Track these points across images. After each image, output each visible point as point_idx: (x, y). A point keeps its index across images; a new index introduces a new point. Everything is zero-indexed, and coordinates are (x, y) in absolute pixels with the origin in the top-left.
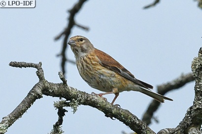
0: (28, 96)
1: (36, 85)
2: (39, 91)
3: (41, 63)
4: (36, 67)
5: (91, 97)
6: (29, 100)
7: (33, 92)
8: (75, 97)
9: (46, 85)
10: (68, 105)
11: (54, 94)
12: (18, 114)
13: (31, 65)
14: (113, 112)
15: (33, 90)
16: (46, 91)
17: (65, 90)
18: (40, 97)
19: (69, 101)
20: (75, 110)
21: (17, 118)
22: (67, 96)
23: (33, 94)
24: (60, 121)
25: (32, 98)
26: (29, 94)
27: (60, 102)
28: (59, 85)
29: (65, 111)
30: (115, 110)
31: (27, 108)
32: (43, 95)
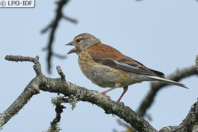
0: (24, 91)
1: (32, 80)
2: (36, 86)
3: (38, 57)
4: (33, 61)
5: (91, 93)
6: (25, 96)
7: (30, 87)
8: (74, 93)
9: (44, 80)
10: (66, 101)
11: (52, 90)
12: (14, 110)
13: (27, 59)
14: (114, 109)
15: (30, 86)
16: (44, 87)
17: (64, 86)
18: (37, 92)
19: (67, 97)
20: (74, 107)
21: (13, 114)
22: (66, 91)
23: (30, 90)
24: (58, 118)
25: (29, 94)
26: (26, 89)
27: (58, 98)
28: (57, 80)
29: (63, 107)
30: (115, 106)
31: (24, 104)
32: (40, 91)
